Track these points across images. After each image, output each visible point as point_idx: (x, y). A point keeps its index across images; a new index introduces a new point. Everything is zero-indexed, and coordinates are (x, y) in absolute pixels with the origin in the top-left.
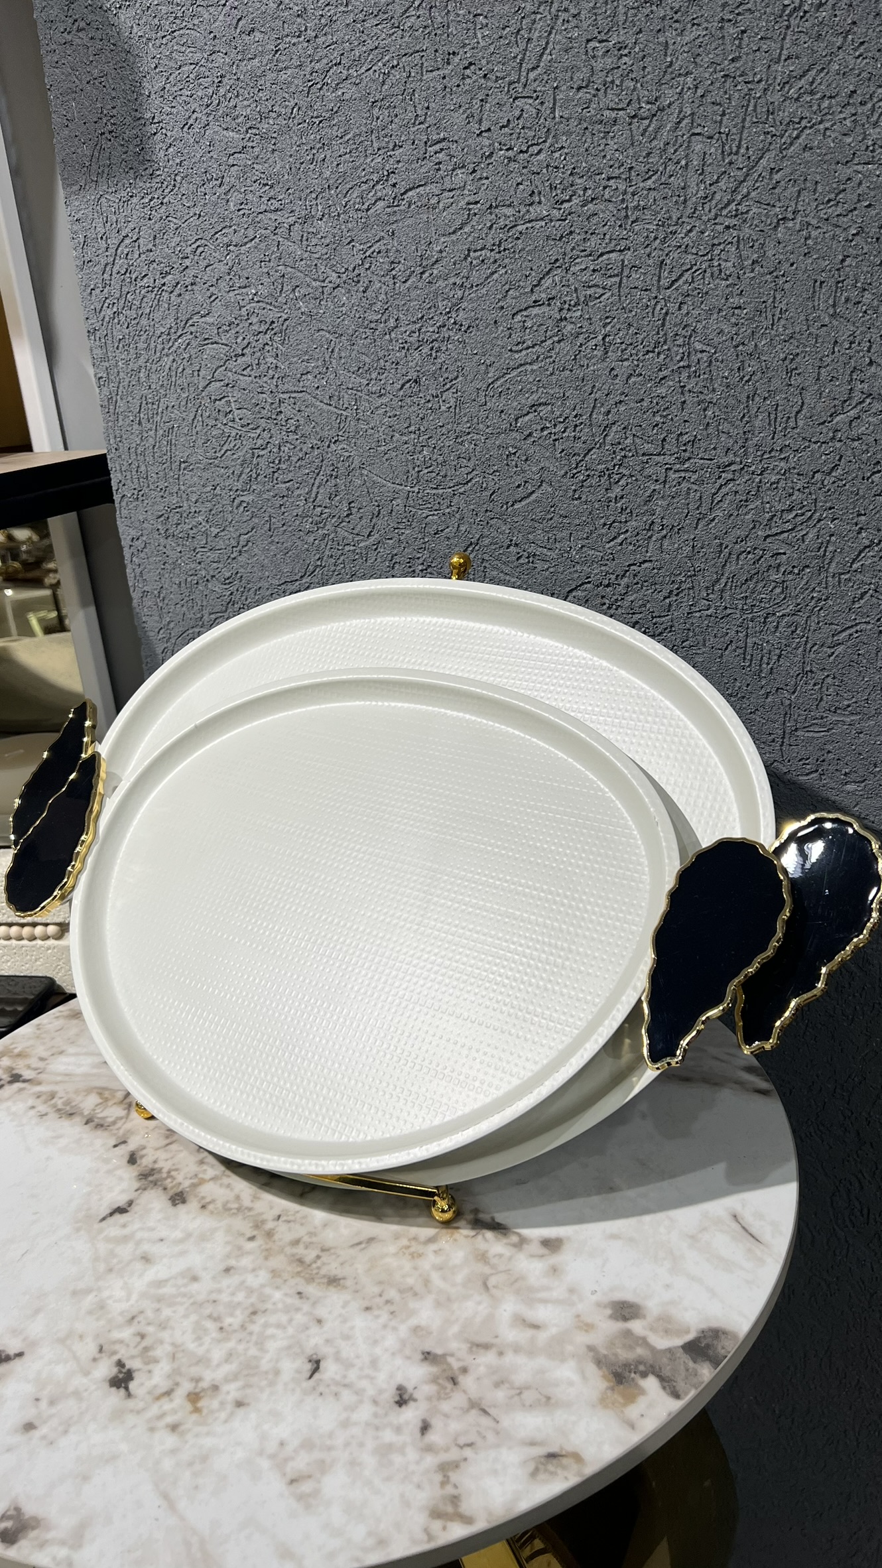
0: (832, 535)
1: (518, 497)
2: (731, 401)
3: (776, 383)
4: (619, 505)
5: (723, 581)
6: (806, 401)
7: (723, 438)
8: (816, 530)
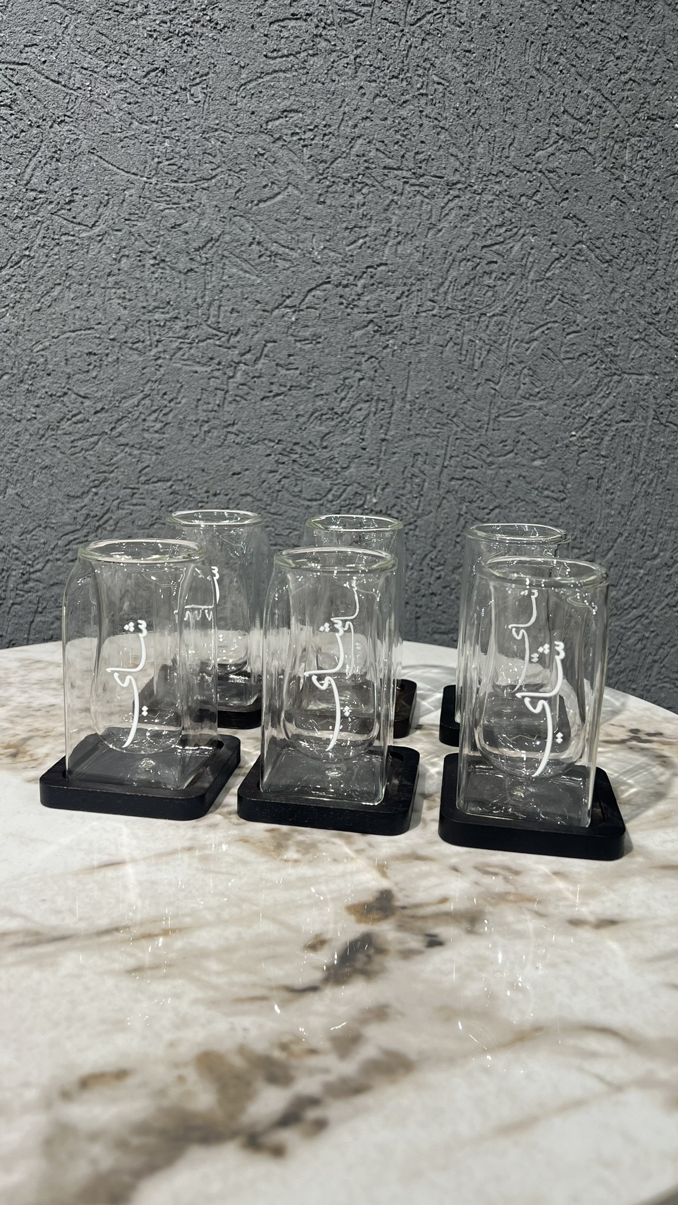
0: (532, 248)
1: (264, 196)
2: (459, 128)
3: (496, 118)
4: (361, 211)
5: (447, 284)
6: (517, 136)
7: (452, 159)
8: (520, 244)
